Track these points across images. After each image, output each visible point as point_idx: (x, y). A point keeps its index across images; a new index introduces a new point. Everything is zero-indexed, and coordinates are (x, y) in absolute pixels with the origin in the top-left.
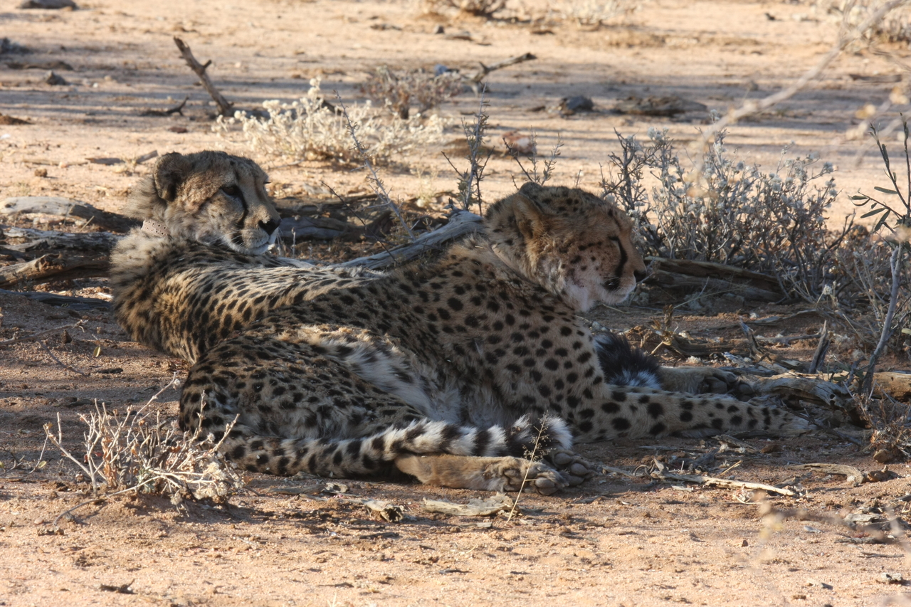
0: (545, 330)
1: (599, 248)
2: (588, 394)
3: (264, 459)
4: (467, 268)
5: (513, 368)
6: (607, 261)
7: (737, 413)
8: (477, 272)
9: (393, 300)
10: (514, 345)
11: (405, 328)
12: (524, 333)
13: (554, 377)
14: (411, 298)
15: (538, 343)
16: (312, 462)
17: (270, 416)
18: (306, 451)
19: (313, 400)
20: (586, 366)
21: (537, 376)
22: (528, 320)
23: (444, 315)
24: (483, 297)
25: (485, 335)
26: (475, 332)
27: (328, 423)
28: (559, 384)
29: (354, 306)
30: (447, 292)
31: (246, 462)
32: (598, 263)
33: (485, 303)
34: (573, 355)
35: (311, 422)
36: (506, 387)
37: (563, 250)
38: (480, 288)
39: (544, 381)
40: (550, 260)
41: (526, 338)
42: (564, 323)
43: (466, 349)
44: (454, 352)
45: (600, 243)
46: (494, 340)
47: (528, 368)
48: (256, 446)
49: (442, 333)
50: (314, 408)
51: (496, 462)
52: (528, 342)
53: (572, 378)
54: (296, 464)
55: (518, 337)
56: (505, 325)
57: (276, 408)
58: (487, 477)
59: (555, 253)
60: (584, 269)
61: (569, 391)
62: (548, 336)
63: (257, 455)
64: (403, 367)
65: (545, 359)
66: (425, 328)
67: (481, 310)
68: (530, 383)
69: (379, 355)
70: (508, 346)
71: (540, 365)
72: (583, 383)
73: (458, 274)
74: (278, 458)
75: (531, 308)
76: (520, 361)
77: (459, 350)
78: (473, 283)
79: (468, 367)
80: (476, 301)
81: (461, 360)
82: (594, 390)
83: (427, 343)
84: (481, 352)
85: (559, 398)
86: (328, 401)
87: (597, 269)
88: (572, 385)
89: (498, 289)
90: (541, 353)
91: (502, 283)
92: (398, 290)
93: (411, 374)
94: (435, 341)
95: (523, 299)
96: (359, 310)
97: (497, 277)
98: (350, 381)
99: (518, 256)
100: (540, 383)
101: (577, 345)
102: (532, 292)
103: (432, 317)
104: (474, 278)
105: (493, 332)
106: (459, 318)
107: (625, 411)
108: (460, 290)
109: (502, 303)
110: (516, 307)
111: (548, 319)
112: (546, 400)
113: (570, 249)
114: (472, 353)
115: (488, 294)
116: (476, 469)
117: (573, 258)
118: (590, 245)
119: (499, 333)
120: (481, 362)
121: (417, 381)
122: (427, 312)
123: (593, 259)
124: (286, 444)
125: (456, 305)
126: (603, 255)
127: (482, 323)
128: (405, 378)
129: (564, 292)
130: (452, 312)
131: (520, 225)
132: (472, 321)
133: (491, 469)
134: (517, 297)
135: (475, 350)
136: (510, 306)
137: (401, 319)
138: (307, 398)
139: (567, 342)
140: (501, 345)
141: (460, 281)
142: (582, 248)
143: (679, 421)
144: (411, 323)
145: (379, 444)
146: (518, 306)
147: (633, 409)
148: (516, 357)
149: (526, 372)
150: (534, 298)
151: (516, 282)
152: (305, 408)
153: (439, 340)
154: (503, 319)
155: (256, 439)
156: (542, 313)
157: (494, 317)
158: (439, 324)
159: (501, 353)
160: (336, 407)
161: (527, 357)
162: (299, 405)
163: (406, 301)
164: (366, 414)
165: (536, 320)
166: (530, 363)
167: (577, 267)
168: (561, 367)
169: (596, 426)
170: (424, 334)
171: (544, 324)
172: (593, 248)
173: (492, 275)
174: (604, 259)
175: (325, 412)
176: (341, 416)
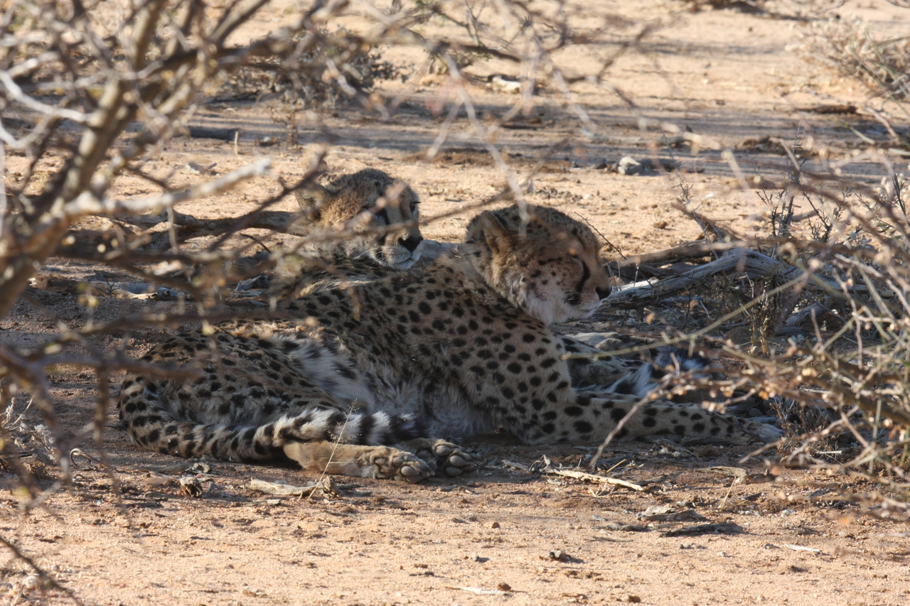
0: (507, 336)
1: (559, 263)
2: (552, 397)
3: (174, 443)
4: (440, 277)
5: (477, 370)
6: (568, 277)
7: (700, 421)
8: (448, 280)
9: (370, 301)
10: (478, 349)
11: (375, 327)
12: (488, 338)
13: (517, 380)
14: (387, 300)
15: (501, 348)
16: (214, 446)
17: (188, 403)
18: (212, 436)
19: (231, 389)
20: (549, 371)
21: (500, 378)
22: (490, 327)
23: (414, 317)
24: (450, 302)
25: (451, 338)
26: (442, 335)
27: (239, 411)
28: (523, 387)
29: (330, 305)
30: (419, 297)
31: (160, 445)
32: (558, 278)
33: (451, 308)
34: (536, 361)
35: (224, 410)
36: (471, 388)
37: (523, 264)
38: (448, 295)
39: (506, 383)
40: (511, 274)
41: (489, 342)
42: (527, 331)
43: (433, 350)
44: (419, 353)
45: (560, 259)
46: (459, 343)
47: (491, 371)
48: (171, 430)
49: (410, 334)
50: (229, 397)
51: (369, 451)
52: (492, 346)
53: (536, 382)
54: (201, 448)
55: (481, 341)
56: (469, 330)
57: (193, 396)
58: (360, 465)
59: (516, 266)
60: (545, 283)
61: (534, 394)
62: (511, 341)
63: (169, 439)
64: (347, 364)
65: (508, 363)
66: (394, 329)
67: (447, 315)
68: (494, 384)
69: (325, 351)
70: (472, 349)
71: (503, 368)
72: (547, 388)
73: (432, 281)
74: (187, 442)
75: (494, 316)
76: (483, 363)
77: (425, 350)
78: (442, 290)
79: (434, 367)
80: (443, 306)
81: (426, 360)
82: (558, 394)
83: (395, 342)
84: (446, 354)
85: (524, 400)
86: (246, 391)
87: (558, 284)
88: (536, 389)
89: (465, 296)
90: (503, 357)
91: (467, 292)
92: (378, 292)
93: (355, 371)
94: (402, 341)
95: (487, 307)
96: (332, 310)
97: (465, 286)
98: (279, 373)
99: (483, 268)
100: (503, 385)
101: (540, 352)
102: (495, 302)
103: (403, 319)
104: (443, 285)
105: (458, 336)
106: (427, 321)
107: (587, 415)
108: (430, 295)
109: (466, 310)
110: (479, 314)
111: (511, 326)
112: (510, 401)
113: (530, 263)
114: (437, 354)
115: (455, 300)
116: (349, 457)
117: (533, 273)
118: (550, 260)
119: (463, 337)
120: (446, 363)
121: (361, 378)
122: (399, 314)
123: (554, 274)
124: (197, 429)
125: (425, 308)
126: (563, 271)
127: (447, 326)
128: (347, 373)
129: (524, 304)
130: (421, 315)
131: (488, 240)
132: (439, 324)
133: (363, 457)
134: (481, 305)
135: (440, 351)
136: (474, 313)
137: (372, 318)
138: (224, 388)
139: (530, 348)
140: (465, 348)
141: (432, 288)
142: (542, 263)
143: (642, 426)
144: (382, 324)
145: (269, 432)
146: (481, 314)
147: (596, 413)
148: (480, 360)
149: (490, 374)
150: (498, 307)
151: (482, 291)
152: (219, 396)
153: (407, 340)
154: (466, 324)
155: (173, 423)
156: (506, 320)
157: (458, 322)
158: (408, 325)
159: (466, 355)
160: (251, 397)
161: (491, 360)
162: (215, 393)
163: (381, 303)
164: (279, 404)
165: (499, 326)
166: (493, 366)
167: (538, 281)
168: (524, 370)
169: (558, 428)
170: (392, 333)
171: (507, 330)
172: (554, 263)
173: (461, 283)
174: (564, 275)
175: (239, 401)
176: (253, 405)
